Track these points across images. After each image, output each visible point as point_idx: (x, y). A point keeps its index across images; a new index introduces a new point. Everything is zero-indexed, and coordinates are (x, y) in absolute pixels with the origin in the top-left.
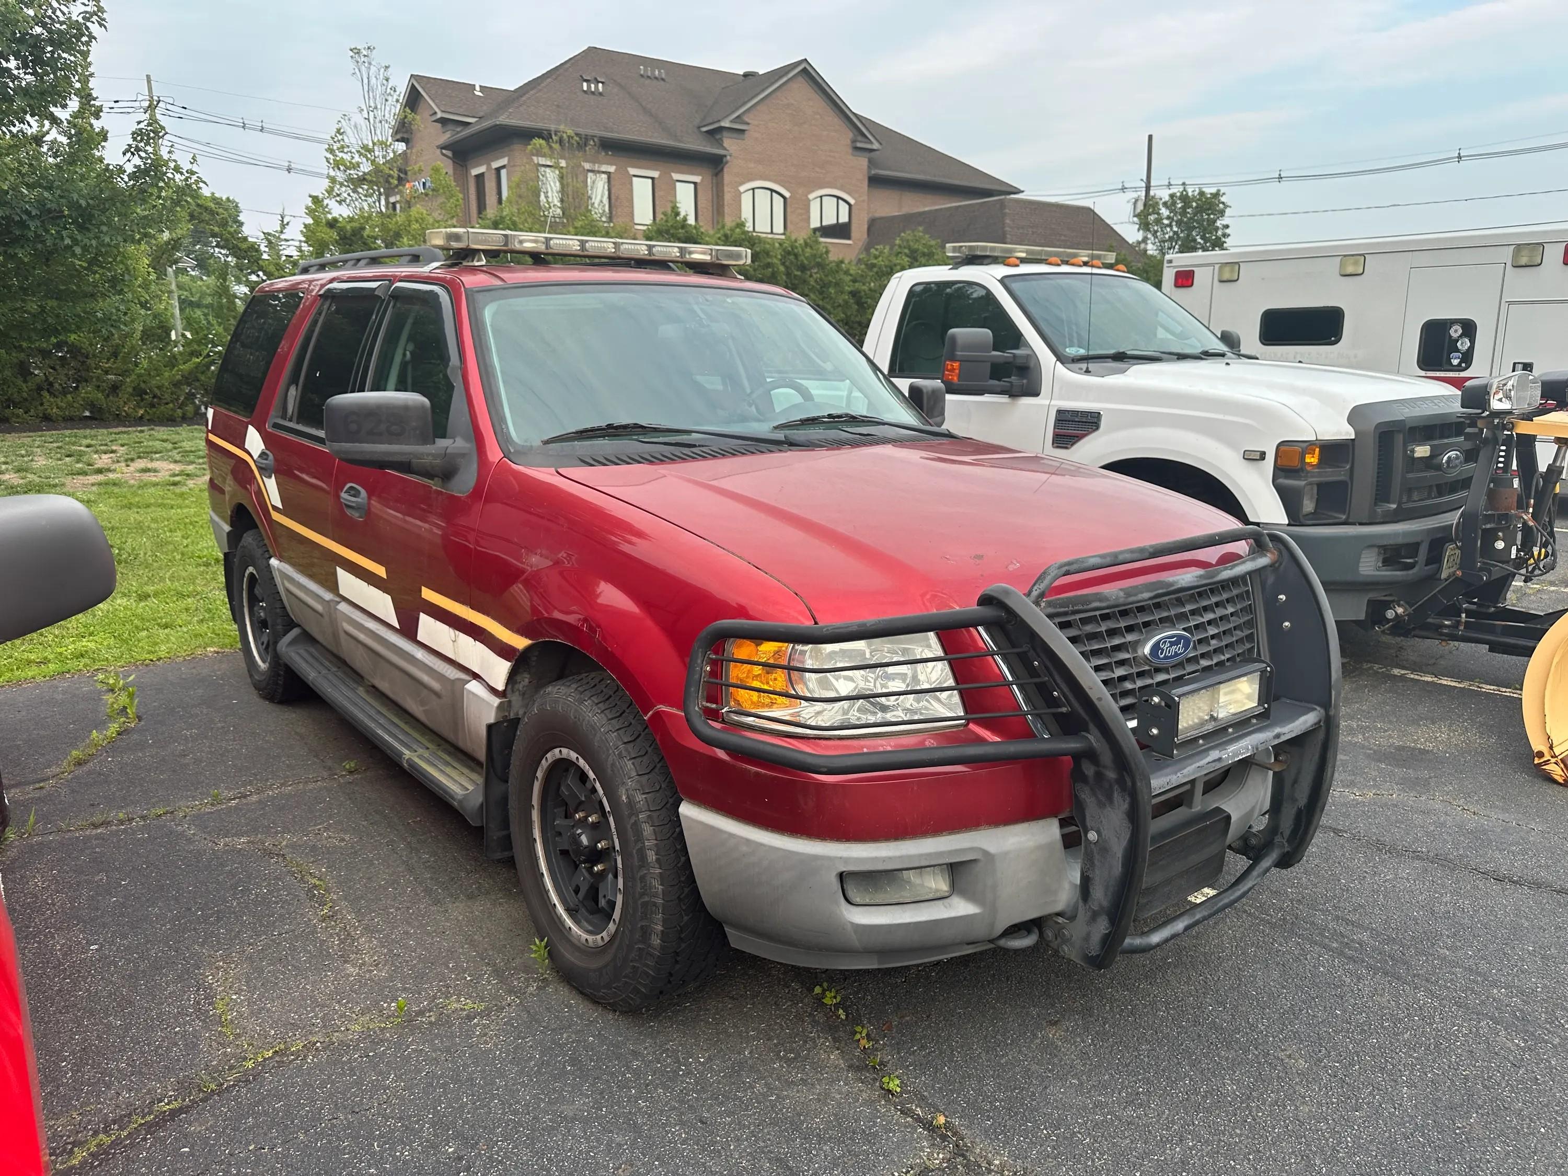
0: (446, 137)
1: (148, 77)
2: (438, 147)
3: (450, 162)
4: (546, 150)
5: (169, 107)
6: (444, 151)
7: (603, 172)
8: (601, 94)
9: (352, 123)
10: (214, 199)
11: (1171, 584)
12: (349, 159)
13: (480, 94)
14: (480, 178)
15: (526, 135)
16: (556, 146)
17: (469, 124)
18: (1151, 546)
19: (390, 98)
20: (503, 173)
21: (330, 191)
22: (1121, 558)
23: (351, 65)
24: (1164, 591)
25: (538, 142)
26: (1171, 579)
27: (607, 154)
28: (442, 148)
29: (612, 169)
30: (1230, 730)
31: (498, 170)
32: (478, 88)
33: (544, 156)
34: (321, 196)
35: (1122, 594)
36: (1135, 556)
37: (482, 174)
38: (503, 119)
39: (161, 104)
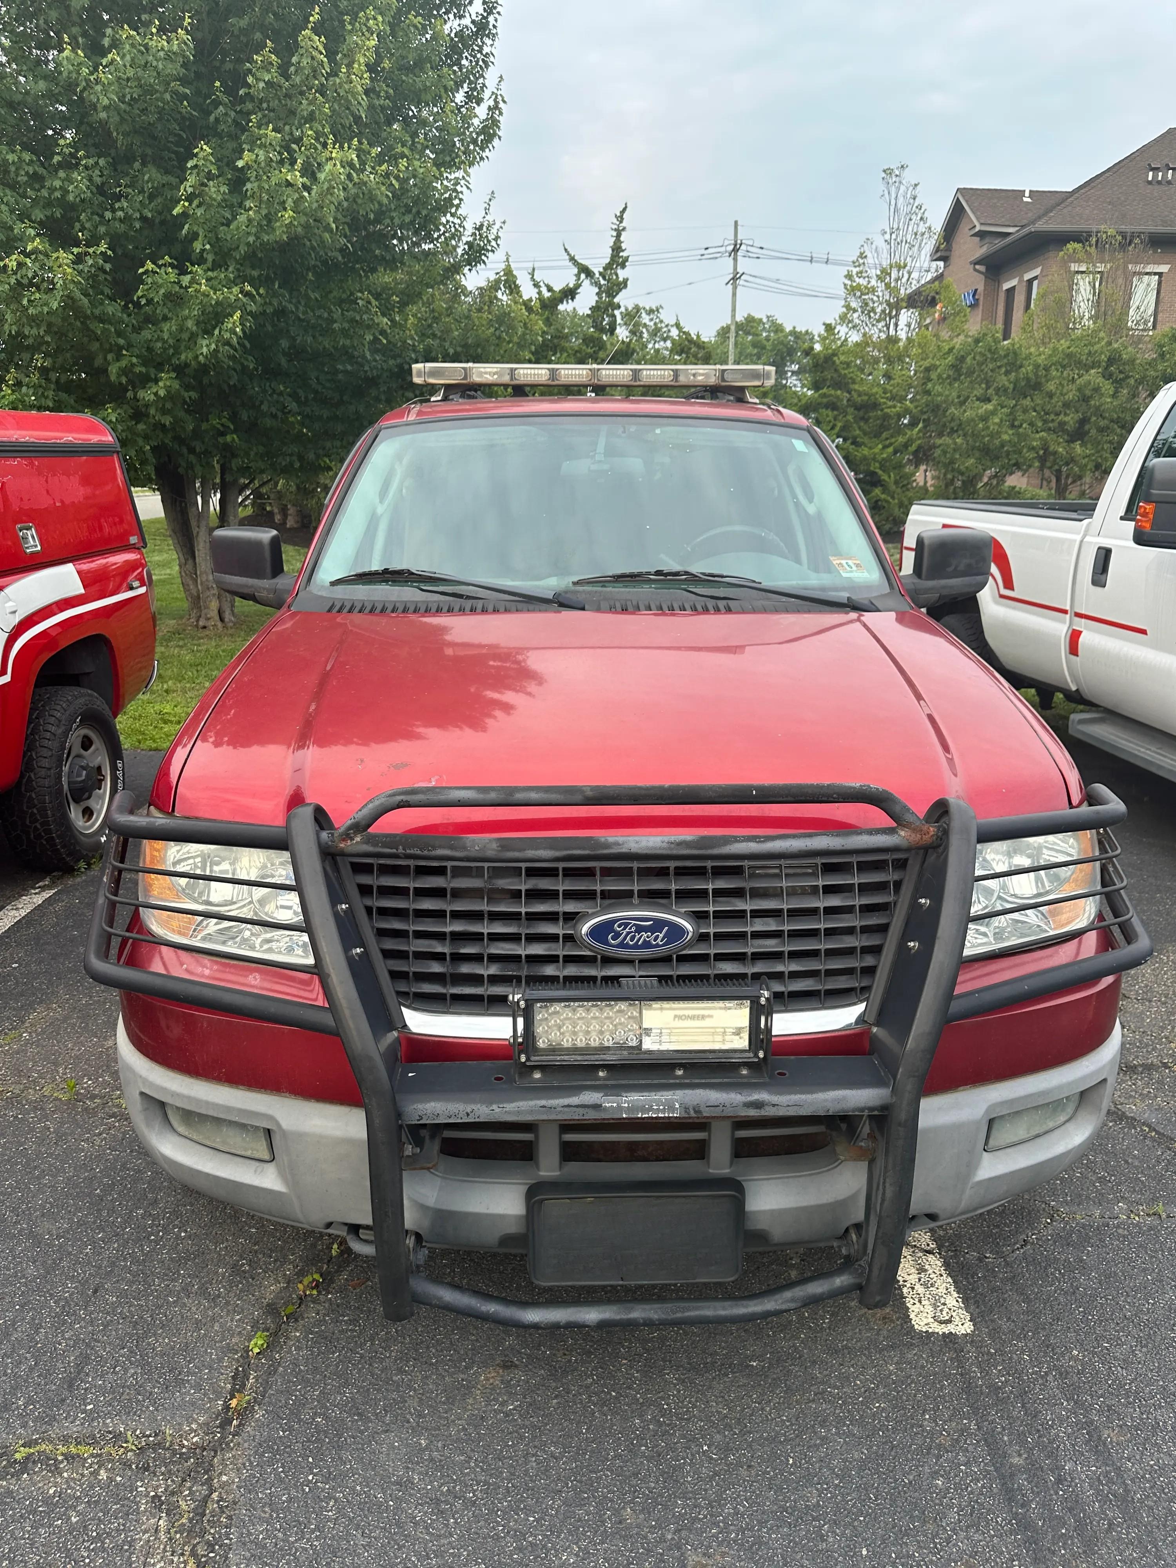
0: (982, 251)
1: (736, 223)
2: (971, 263)
3: (983, 277)
4: (1081, 255)
5: (749, 248)
6: (977, 267)
7: (1155, 274)
8: (1169, 183)
9: (874, 246)
10: (794, 332)
11: (607, 846)
12: (865, 283)
13: (1029, 200)
14: (1011, 291)
15: (1060, 239)
16: (1093, 250)
17: (1009, 234)
18: (593, 788)
19: (914, 217)
20: (1035, 283)
21: (843, 318)
22: (520, 796)
23: (882, 187)
24: (587, 852)
25: (1071, 246)
26: (611, 839)
27: (1155, 252)
28: (975, 264)
29: (1164, 268)
30: (680, 1073)
31: (1030, 282)
32: (1027, 194)
33: (1079, 261)
34: (833, 322)
35: (494, 845)
36: (554, 797)
37: (1014, 288)
38: (1041, 226)
39: (743, 247)
